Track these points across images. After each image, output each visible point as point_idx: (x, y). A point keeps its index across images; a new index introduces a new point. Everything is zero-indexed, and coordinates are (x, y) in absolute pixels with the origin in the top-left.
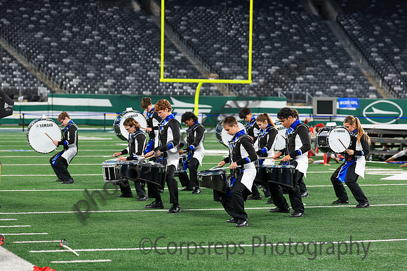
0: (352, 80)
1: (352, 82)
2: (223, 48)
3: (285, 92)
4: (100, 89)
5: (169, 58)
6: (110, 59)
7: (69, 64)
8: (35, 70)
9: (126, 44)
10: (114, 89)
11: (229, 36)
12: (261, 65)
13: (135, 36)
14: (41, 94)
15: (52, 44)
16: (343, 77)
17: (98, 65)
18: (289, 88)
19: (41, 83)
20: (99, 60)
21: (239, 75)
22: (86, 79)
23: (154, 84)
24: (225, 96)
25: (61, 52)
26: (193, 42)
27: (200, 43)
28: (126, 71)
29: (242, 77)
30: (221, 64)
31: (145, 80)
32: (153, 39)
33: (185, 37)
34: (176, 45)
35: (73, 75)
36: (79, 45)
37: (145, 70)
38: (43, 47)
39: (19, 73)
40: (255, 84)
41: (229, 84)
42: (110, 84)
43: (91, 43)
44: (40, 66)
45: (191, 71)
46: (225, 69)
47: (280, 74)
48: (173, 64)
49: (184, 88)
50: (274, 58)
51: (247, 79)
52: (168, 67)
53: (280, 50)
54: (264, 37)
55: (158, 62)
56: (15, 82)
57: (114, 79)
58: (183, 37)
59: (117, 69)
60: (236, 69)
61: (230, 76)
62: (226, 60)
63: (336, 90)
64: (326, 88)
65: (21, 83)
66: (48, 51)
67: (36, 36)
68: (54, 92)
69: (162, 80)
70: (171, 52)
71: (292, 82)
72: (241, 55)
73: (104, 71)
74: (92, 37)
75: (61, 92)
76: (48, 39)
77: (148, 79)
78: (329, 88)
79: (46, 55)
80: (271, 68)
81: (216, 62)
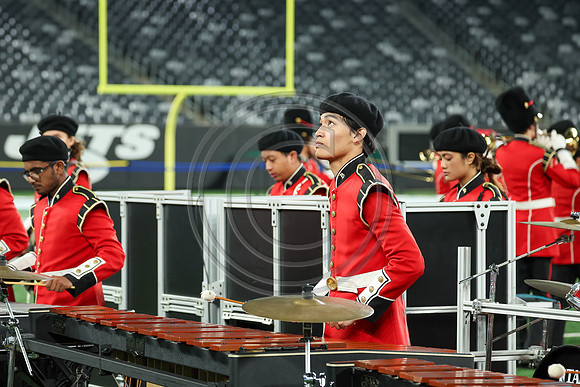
0: (451, 87)
1: (454, 92)
16: (430, 81)
63: (427, 111)
64: (405, 105)
78: (409, 104)
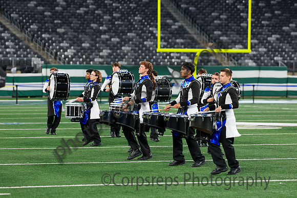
2: (221, 17)
3: (286, 61)
4: (96, 60)
5: (166, 27)
6: (105, 28)
7: (64, 34)
8: (28, 41)
9: (122, 13)
10: (110, 60)
11: (228, 4)
12: (261, 34)
13: (131, 5)
14: (35, 65)
15: (46, 13)
17: (93, 35)
18: (290, 56)
19: (35, 53)
20: (94, 30)
21: (238, 44)
22: (81, 49)
23: (151, 54)
24: (224, 66)
25: (56, 22)
26: (190, 11)
27: (198, 11)
28: (122, 41)
29: (241, 46)
30: (220, 33)
31: (142, 50)
32: (150, 8)
33: (182, 6)
34: (173, 14)
35: (67, 45)
36: (74, 15)
37: (141, 40)
38: (36, 16)
39: (12, 43)
40: (255, 53)
41: (228, 53)
42: (106, 54)
43: (86, 13)
44: (33, 36)
45: (189, 41)
46: (224, 38)
47: (280, 43)
48: (170, 34)
49: (182, 57)
50: (274, 26)
51: (246, 48)
52: (165, 37)
53: (280, 17)
54: (264, 5)
55: (154, 32)
56: (8, 53)
57: (110, 49)
58: (180, 6)
59: (112, 39)
60: (235, 38)
61: (229, 45)
62: (224, 28)
65: (14, 53)
66: (41, 21)
67: (29, 5)
68: (48, 63)
69: (159, 50)
70: (168, 21)
71: (293, 50)
72: (240, 23)
73: (100, 41)
74: (87, 6)
75: (55, 63)
76: (42, 8)
77: (144, 48)
79: (40, 25)
80: (271, 36)
81: (214, 31)
